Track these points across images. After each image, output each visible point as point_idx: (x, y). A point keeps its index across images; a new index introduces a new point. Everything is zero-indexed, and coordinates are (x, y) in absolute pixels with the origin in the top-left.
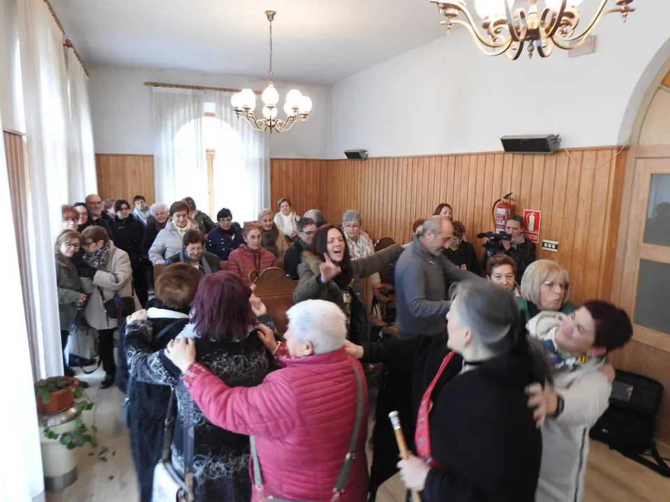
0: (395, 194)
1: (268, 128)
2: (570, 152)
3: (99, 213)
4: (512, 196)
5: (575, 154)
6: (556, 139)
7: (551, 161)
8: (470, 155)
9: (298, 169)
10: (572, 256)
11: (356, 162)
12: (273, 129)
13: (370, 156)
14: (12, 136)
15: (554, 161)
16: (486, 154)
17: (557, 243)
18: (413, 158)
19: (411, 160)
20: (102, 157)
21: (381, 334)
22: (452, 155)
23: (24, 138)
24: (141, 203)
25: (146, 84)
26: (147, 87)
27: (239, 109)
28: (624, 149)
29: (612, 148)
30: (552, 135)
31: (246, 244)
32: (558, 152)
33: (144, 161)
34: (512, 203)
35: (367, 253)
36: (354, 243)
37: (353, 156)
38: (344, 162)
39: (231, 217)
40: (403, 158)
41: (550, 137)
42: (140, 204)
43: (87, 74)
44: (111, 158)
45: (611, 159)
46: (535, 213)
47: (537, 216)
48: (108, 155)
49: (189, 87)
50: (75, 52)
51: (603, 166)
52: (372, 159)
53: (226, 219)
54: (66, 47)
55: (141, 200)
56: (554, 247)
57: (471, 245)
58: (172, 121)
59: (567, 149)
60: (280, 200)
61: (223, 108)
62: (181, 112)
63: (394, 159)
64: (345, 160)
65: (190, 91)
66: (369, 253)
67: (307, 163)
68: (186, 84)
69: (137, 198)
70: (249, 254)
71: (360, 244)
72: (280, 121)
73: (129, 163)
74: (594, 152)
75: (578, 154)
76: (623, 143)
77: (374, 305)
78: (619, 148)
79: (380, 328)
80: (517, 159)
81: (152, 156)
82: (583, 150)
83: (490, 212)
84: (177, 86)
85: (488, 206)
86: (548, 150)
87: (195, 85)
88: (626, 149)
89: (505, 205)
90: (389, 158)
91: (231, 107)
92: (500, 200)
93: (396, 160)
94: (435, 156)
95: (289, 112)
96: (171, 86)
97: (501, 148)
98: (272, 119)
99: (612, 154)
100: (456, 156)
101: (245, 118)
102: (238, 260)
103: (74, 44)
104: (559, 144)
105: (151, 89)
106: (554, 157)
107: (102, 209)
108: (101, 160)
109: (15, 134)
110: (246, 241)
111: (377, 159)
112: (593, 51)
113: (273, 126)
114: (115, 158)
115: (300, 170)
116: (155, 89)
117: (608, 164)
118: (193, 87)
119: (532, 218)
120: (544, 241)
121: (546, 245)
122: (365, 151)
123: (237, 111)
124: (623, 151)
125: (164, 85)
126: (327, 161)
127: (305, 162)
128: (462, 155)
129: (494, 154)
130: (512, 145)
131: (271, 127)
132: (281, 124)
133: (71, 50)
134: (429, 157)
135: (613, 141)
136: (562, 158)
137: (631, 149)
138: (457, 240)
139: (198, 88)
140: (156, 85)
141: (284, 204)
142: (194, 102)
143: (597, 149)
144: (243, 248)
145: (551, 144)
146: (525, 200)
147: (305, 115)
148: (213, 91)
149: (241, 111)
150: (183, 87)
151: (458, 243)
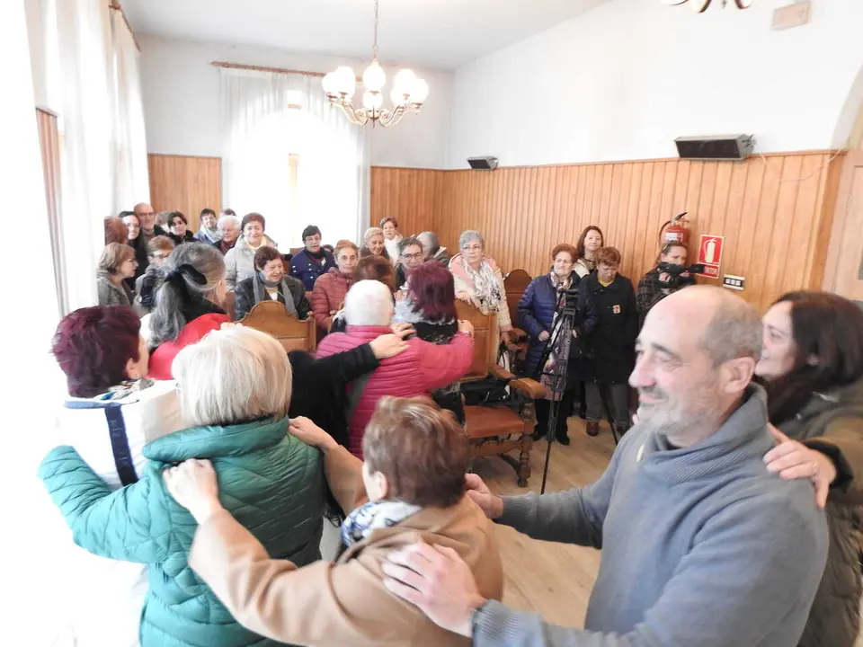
0: (531, 215)
1: (370, 121)
2: (767, 157)
3: (152, 227)
4: (686, 217)
5: (773, 161)
6: (748, 141)
7: (740, 169)
8: (633, 163)
9: (407, 182)
10: (762, 295)
11: (482, 173)
12: (376, 122)
13: (500, 165)
14: (45, 115)
15: (745, 170)
16: (654, 162)
17: (742, 278)
18: (558, 167)
19: (554, 170)
20: (156, 159)
21: (507, 389)
22: (609, 164)
23: (60, 121)
24: (211, 218)
25: (214, 63)
26: (214, 69)
27: (332, 95)
28: (839, 155)
29: (823, 153)
30: (744, 135)
31: (336, 266)
32: (751, 158)
33: (209, 166)
34: (686, 226)
35: (493, 286)
36: (475, 272)
37: (479, 164)
38: (466, 173)
39: (320, 235)
40: (545, 167)
41: (741, 137)
42: (209, 220)
43: (138, 48)
44: (167, 159)
45: (821, 168)
46: (717, 239)
47: (718, 242)
48: (163, 156)
49: (268, 69)
50: (124, 17)
51: (810, 177)
52: (504, 168)
53: (313, 237)
54: (112, 9)
55: (210, 215)
56: (738, 283)
57: (629, 281)
58: (246, 115)
59: (764, 154)
60: (383, 220)
61: (312, 97)
62: (258, 102)
63: (532, 168)
64: (468, 170)
65: (270, 74)
66: (495, 285)
67: (418, 175)
68: (264, 65)
69: (206, 212)
70: (340, 279)
71: (484, 274)
72: (386, 111)
73: (191, 167)
74: (800, 158)
75: (778, 161)
76: (840, 147)
77: (501, 354)
78: (833, 153)
79: (507, 381)
80: (696, 167)
81: (220, 159)
82: (785, 156)
83: (655, 238)
84: (254, 68)
85: (653, 229)
86: (737, 156)
87: (276, 66)
88: (843, 154)
89: (677, 229)
90: (526, 168)
91: (323, 92)
92: (669, 222)
93: (535, 170)
94: (587, 165)
95: (398, 100)
96: (245, 67)
97: (675, 153)
98: (376, 109)
99: (823, 161)
100: (614, 164)
101: (341, 107)
102: (327, 287)
103: (122, 7)
104: (752, 147)
105: (219, 71)
106: (745, 165)
107: (156, 222)
108: (155, 162)
109: (48, 114)
110: (337, 263)
111: (509, 168)
112: (806, 22)
113: (378, 118)
114: (172, 159)
115: (409, 184)
116: (224, 70)
117: (818, 174)
118: (274, 70)
119: (711, 247)
120: (726, 276)
121: (728, 281)
122: (494, 159)
123: (331, 97)
124: (838, 156)
125: (237, 66)
126: (445, 171)
127: (415, 172)
128: (622, 163)
129: (666, 161)
130: (689, 149)
131: (374, 119)
132: (386, 116)
133: (118, 14)
134: (579, 166)
135: (826, 144)
136: (756, 167)
137: (849, 154)
138: (609, 271)
139: (280, 71)
140: (227, 65)
141: (389, 224)
142: (274, 90)
143: (803, 155)
144: (333, 272)
145: (741, 146)
146: (703, 222)
147: (419, 104)
148: (300, 75)
149: (335, 97)
150: (261, 69)
151: (609, 275)
